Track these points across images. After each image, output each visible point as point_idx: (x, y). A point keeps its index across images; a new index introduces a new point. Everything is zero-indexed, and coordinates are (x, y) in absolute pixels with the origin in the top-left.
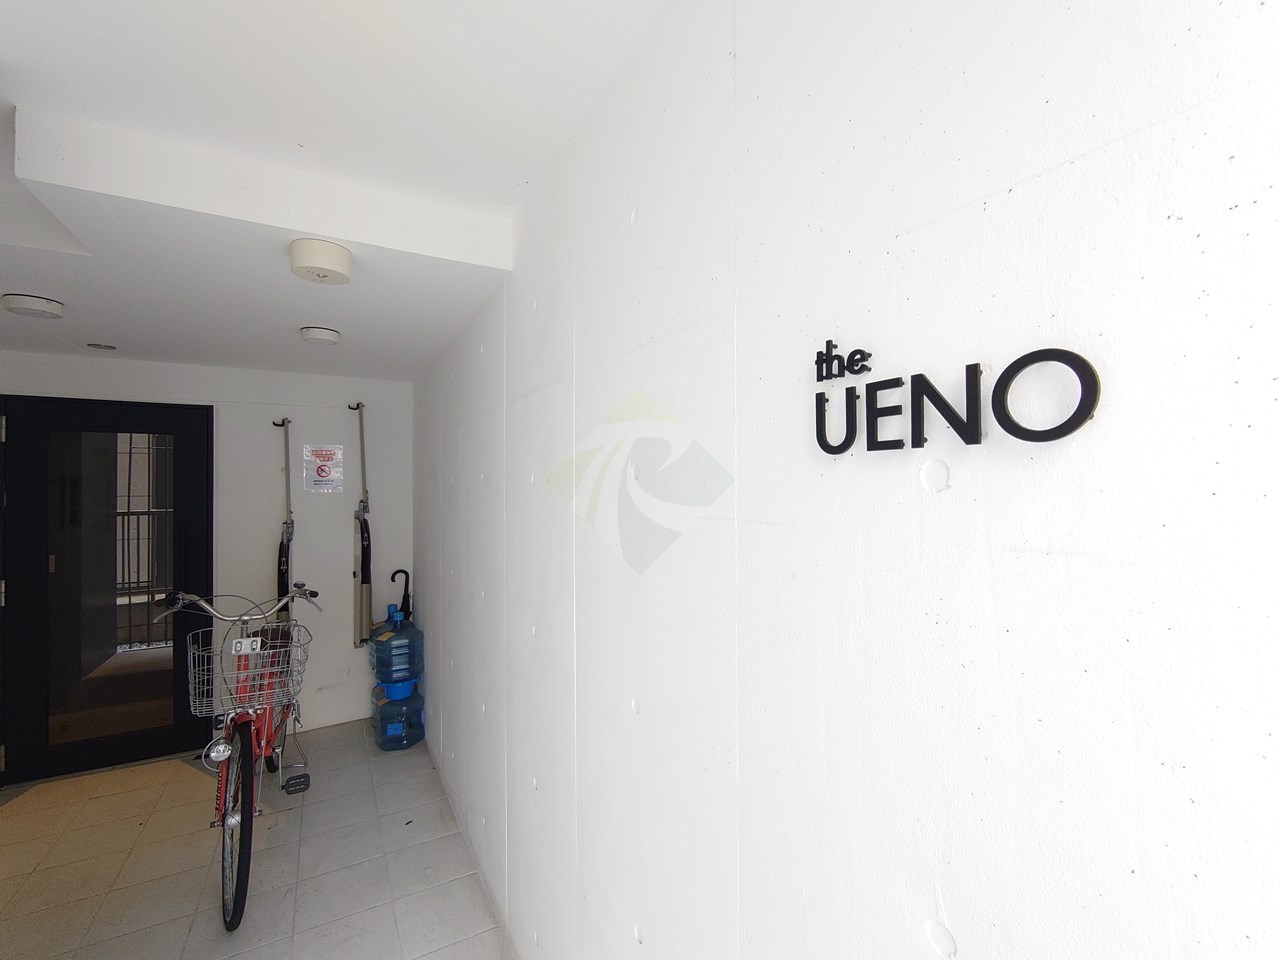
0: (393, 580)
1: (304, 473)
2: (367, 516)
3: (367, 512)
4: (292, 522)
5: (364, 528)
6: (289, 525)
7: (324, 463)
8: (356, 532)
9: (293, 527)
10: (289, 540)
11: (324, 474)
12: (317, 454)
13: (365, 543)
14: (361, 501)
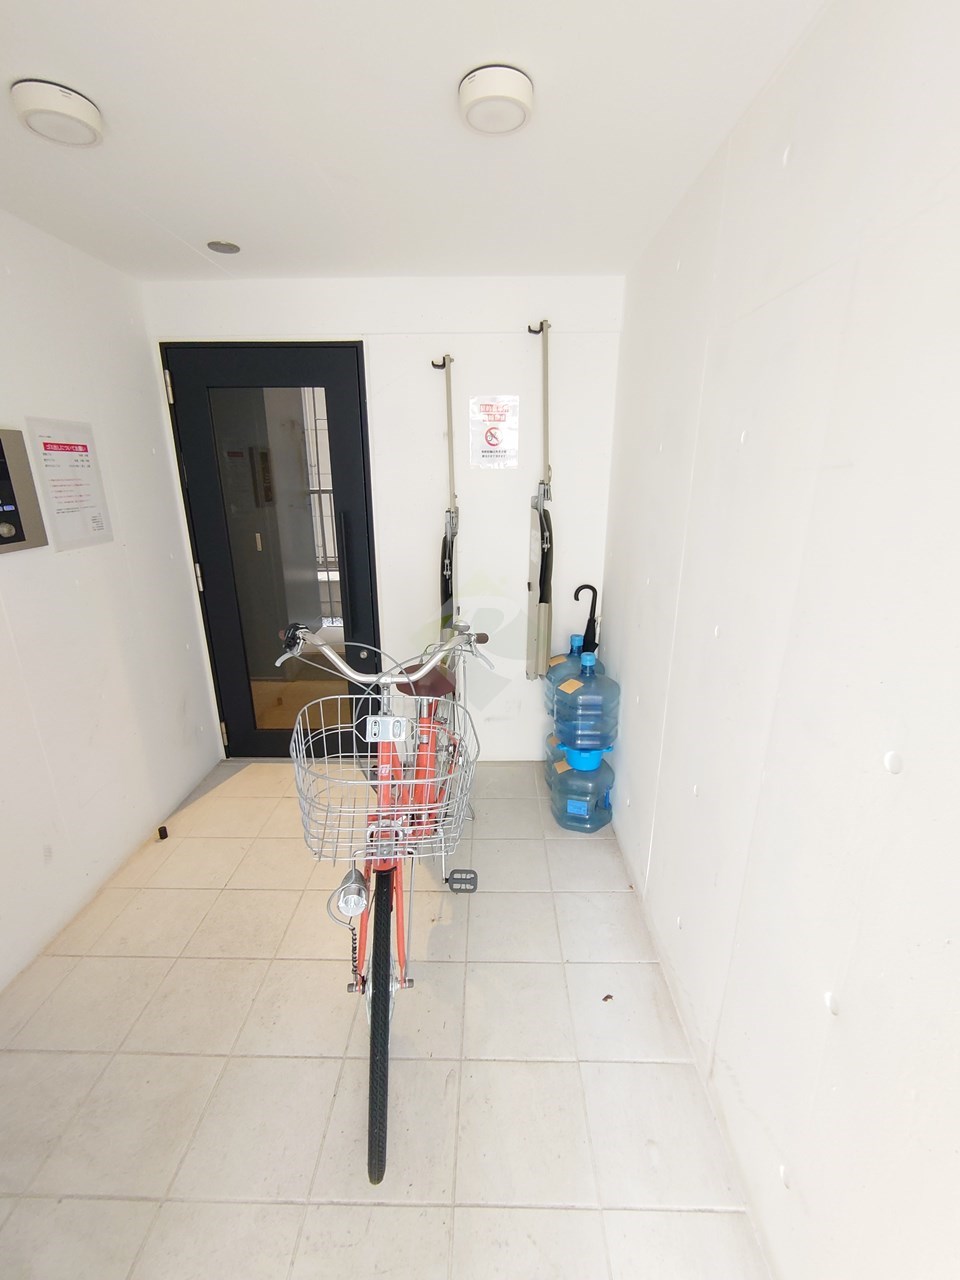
0: (577, 598)
1: (471, 439)
2: (548, 506)
3: (549, 499)
4: (457, 509)
5: (545, 522)
6: (453, 514)
7: (494, 424)
8: (532, 527)
9: (457, 517)
10: (454, 535)
11: (494, 441)
12: (487, 408)
13: (545, 546)
14: (542, 483)
